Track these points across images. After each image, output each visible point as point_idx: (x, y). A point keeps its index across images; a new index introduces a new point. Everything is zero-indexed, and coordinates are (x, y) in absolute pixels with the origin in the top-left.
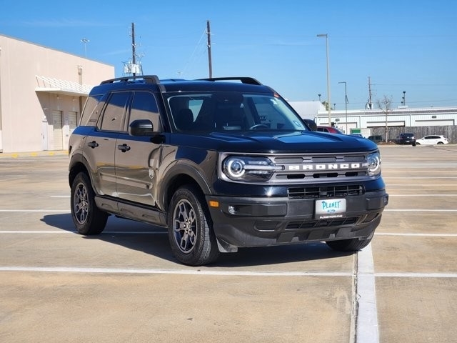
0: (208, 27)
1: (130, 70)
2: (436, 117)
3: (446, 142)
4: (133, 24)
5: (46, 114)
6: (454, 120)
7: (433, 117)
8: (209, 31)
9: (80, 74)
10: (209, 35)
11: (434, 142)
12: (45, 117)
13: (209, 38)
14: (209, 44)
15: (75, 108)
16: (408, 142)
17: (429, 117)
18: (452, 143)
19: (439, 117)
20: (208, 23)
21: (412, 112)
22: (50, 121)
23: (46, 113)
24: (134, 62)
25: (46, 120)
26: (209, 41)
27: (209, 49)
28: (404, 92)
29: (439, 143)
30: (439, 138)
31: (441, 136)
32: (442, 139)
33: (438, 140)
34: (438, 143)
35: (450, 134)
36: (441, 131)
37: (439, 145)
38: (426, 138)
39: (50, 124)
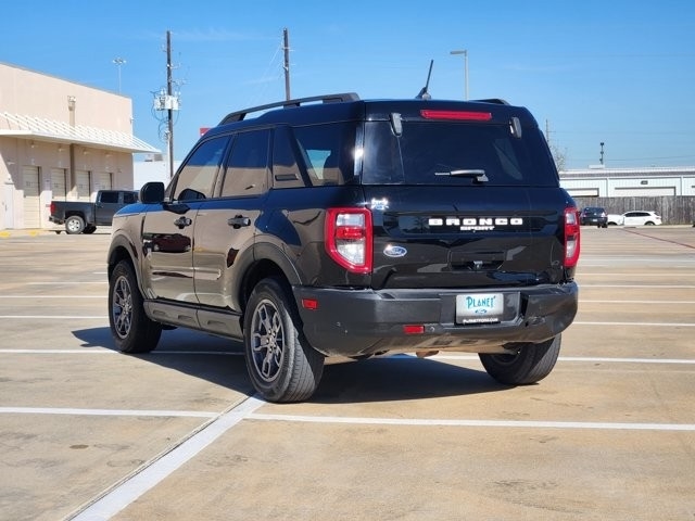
0: (286, 39)
1: (163, 104)
2: (646, 183)
3: (658, 222)
4: (168, 33)
5: (10, 172)
6: (675, 188)
7: (642, 183)
8: (286, 45)
9: (71, 109)
10: (286, 51)
11: (639, 221)
12: (9, 176)
13: (286, 56)
14: (287, 65)
15: (64, 162)
16: (595, 220)
17: (637, 183)
18: (669, 223)
19: (652, 182)
20: (286, 33)
21: (610, 175)
22: (18, 183)
23: (11, 169)
24: (170, 93)
25: (11, 181)
26: (287, 61)
27: (287, 72)
28: (602, 144)
29: (648, 223)
30: (648, 215)
31: (651, 213)
32: (653, 217)
33: (647, 219)
34: (646, 224)
35: (665, 209)
36: (653, 204)
37: (648, 227)
38: (628, 215)
39: (18, 188)
